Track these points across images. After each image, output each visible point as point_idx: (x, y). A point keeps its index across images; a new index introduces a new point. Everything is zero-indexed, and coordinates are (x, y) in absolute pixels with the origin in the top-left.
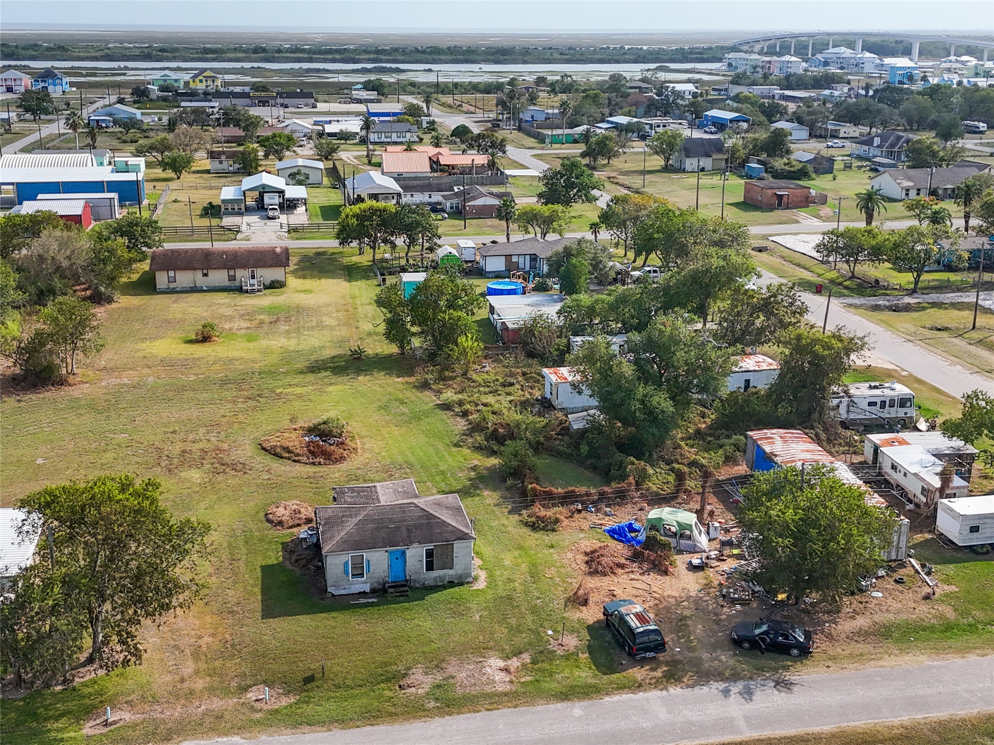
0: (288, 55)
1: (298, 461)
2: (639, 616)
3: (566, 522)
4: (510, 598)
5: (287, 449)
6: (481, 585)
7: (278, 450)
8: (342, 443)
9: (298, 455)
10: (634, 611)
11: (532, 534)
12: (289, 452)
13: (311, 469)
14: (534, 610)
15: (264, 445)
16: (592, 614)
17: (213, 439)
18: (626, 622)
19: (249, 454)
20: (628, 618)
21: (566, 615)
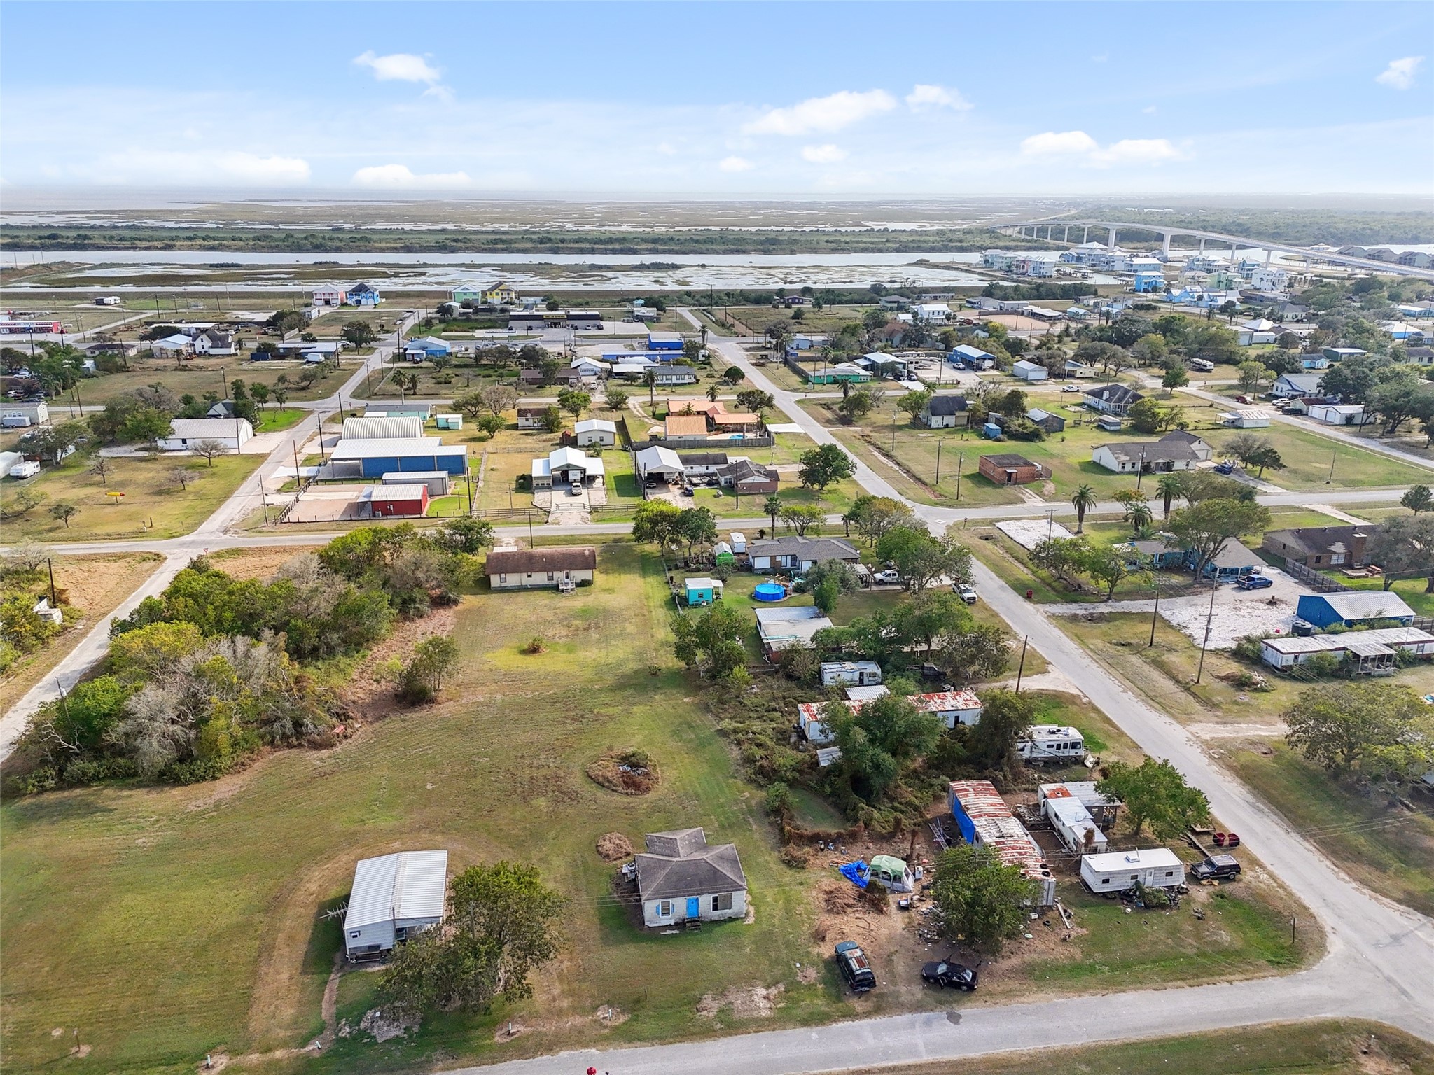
0: (572, 245)
1: (616, 791)
2: (859, 960)
3: (812, 860)
4: (771, 933)
5: (607, 779)
6: (751, 920)
7: (601, 779)
8: (647, 774)
9: (615, 785)
10: (856, 955)
11: (788, 871)
12: (610, 782)
13: (627, 799)
14: (788, 944)
15: (590, 773)
16: (827, 950)
17: (552, 765)
18: (849, 965)
19: (580, 782)
20: (851, 961)
21: (809, 949)
